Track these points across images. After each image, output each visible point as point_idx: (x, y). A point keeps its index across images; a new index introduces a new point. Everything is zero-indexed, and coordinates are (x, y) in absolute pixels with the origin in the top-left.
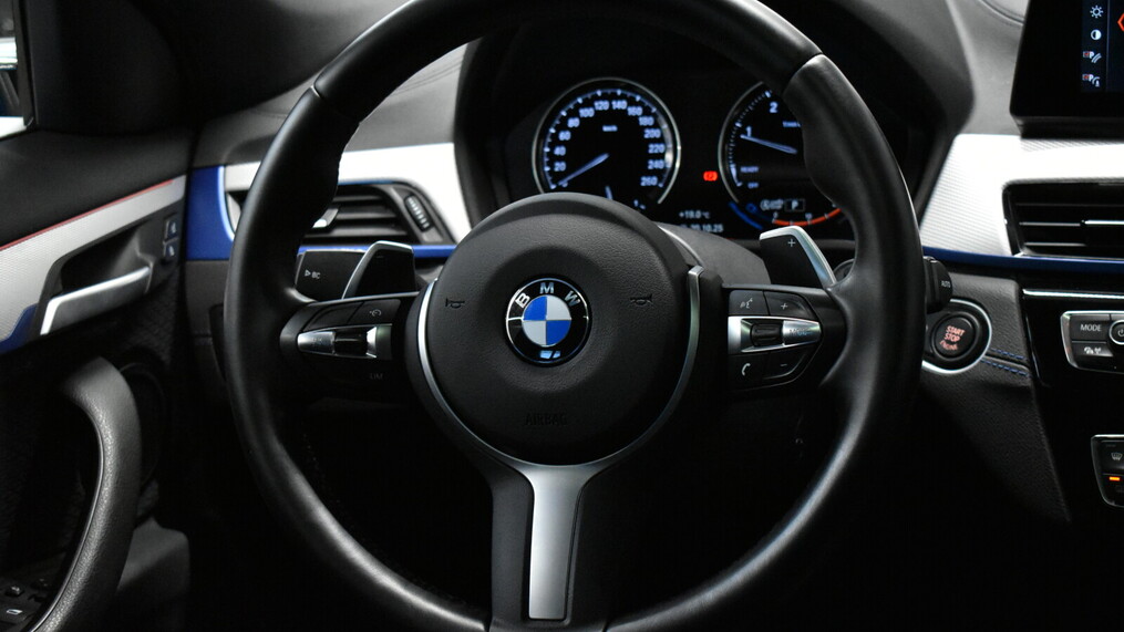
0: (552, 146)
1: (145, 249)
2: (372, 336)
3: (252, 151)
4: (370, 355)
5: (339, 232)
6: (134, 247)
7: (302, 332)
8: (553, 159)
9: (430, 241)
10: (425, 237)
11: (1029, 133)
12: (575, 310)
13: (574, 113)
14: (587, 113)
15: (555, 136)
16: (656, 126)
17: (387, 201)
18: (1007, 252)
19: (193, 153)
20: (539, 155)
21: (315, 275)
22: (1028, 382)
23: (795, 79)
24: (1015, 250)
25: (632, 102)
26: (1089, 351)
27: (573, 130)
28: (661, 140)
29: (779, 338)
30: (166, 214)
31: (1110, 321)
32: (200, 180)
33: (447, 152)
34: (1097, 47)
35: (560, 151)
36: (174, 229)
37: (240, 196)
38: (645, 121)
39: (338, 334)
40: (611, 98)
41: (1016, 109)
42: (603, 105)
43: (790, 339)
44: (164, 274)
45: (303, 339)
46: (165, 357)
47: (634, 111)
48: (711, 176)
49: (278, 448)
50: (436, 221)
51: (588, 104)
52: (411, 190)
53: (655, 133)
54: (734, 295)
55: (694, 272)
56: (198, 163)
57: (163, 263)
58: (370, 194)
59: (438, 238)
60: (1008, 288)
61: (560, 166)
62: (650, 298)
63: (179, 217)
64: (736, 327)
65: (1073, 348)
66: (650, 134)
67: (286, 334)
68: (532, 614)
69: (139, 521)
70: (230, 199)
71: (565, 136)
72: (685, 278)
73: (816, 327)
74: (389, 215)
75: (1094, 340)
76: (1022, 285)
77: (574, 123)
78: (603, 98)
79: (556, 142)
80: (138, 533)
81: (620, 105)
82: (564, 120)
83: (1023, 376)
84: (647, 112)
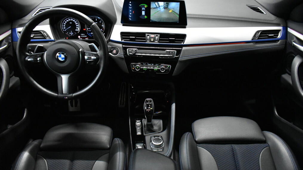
0: (63, 25)
1: (6, 42)
2: (38, 59)
3: (21, 26)
4: (38, 61)
5: (35, 37)
6: (4, 42)
7: (28, 59)
8: (64, 27)
9: (48, 39)
10: (47, 38)
11: (123, 25)
12: (65, 56)
13: (66, 21)
14: (67, 21)
15: (63, 24)
16: (77, 23)
17: (41, 33)
18: (121, 41)
19: (12, 26)
20: (62, 26)
21: (30, 48)
22: (123, 57)
23: (91, 26)
24: (122, 41)
25: (73, 20)
26: (130, 54)
27: (66, 23)
28: (78, 25)
29: (91, 59)
30: (9, 36)
31: (133, 50)
32: (13, 30)
33: (49, 26)
34: (131, 15)
35: (64, 26)
36: (10, 38)
37: (20, 32)
38: (75, 22)
39: (34, 59)
40: (71, 19)
41: (121, 23)
42: (70, 20)
43: (92, 59)
44: (9, 45)
45: (29, 60)
46: (12, 55)
47: (74, 21)
48: (84, 29)
49: (27, 74)
50: (48, 36)
51: (68, 20)
52: (44, 32)
53: (77, 24)
54: (85, 53)
55: (80, 50)
56: (13, 28)
57: (9, 43)
58: (38, 32)
59: (49, 38)
60: (121, 45)
61: (65, 28)
62: (74, 54)
63: (11, 36)
64: (86, 57)
65: (129, 53)
66: (76, 24)
67: (26, 59)
68: (63, 93)
69: (11, 77)
70: (18, 33)
71: (65, 24)
72: (79, 51)
73: (95, 58)
74: (42, 35)
75: (131, 52)
76: (123, 45)
77: (66, 22)
78: (70, 19)
79: (64, 25)
80: (11, 79)
81: (72, 20)
82: (64, 22)
83: (123, 56)
84: (75, 21)
